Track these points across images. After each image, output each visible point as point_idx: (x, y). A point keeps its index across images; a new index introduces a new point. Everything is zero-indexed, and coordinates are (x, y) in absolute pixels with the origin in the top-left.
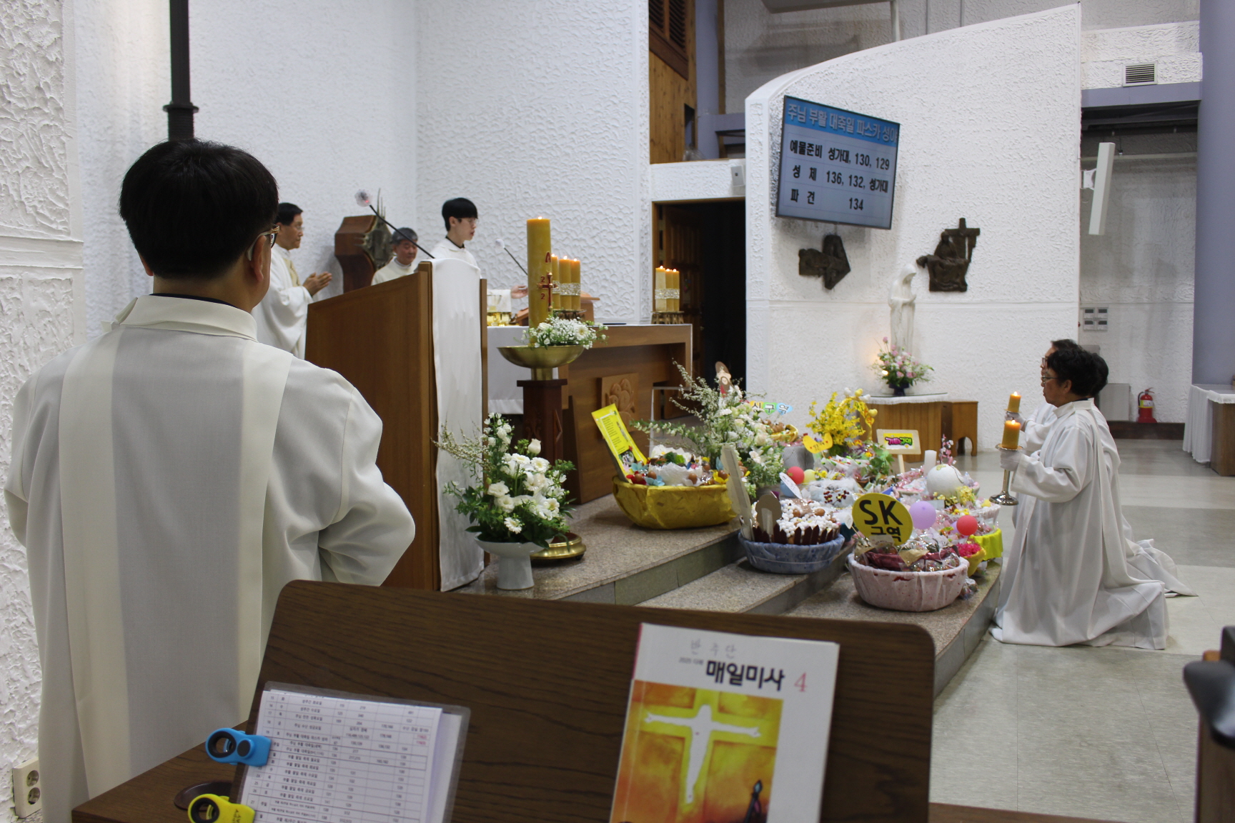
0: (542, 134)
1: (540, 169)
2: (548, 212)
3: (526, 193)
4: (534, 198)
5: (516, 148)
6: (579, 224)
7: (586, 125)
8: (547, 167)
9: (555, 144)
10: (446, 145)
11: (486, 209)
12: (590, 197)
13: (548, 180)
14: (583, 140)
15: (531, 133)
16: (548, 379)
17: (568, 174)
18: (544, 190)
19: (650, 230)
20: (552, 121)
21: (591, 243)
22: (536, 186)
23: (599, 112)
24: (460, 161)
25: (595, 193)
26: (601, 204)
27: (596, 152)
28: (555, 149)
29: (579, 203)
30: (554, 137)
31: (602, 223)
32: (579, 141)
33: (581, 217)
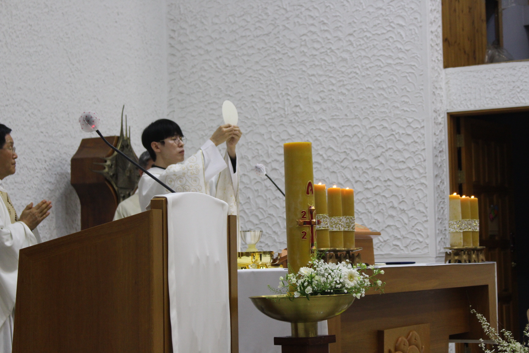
0: (315, 37)
1: (313, 78)
2: (322, 128)
3: (296, 106)
4: (307, 113)
5: (284, 54)
6: (359, 141)
7: (366, 24)
8: (321, 76)
9: (330, 48)
10: (202, 52)
11: (249, 127)
12: (372, 110)
13: (323, 91)
14: (362, 42)
15: (301, 36)
16: (312, 335)
17: (345, 83)
18: (318, 102)
19: (445, 147)
20: (326, 21)
21: (374, 164)
22: (308, 98)
23: (381, 9)
24: (219, 70)
25: (379, 104)
26: (385, 117)
27: (378, 56)
28: (329, 54)
29: (359, 117)
30: (329, 40)
31: (387, 140)
32: (358, 44)
33: (362, 133)
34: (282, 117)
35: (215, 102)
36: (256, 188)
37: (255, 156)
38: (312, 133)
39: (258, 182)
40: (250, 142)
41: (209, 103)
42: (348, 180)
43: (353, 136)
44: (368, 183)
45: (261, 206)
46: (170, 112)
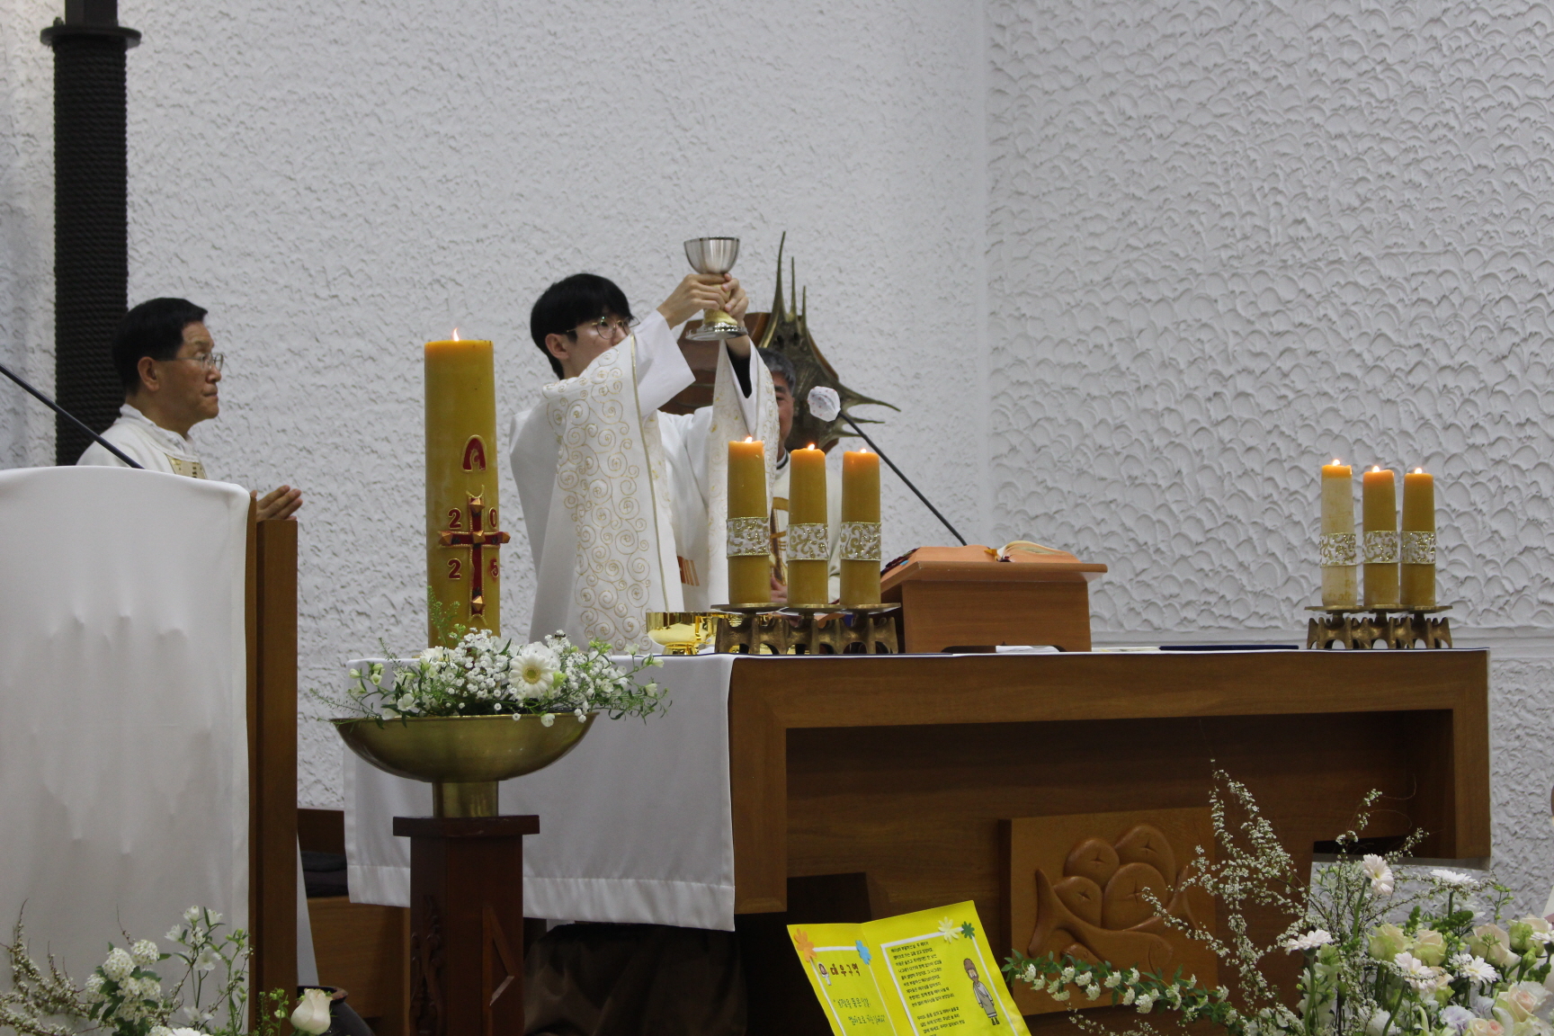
1: (1339, 143)
2: (1361, 281)
4: (1323, 240)
5: (1268, 80)
6: (1456, 315)
8: (1359, 137)
9: (1383, 61)
10: (1067, 81)
12: (1488, 227)
13: (1363, 179)
14: (1465, 40)
15: (1311, 30)
16: (477, 811)
17: (1421, 154)
18: (1354, 209)
21: (1492, 376)
22: (1326, 198)
24: (1110, 130)
25: (1505, 213)
26: (1522, 247)
27: (1507, 78)
28: (1381, 76)
29: (1455, 249)
30: (1380, 36)
31: (1527, 311)
32: (1454, 46)
33: (1461, 293)
34: (1263, 252)
35: (1098, 216)
36: (1197, 449)
37: (1195, 360)
38: (1337, 296)
39: (1202, 429)
40: (1184, 321)
41: (1084, 219)
42: (1426, 424)
43: (1439, 303)
44: (1475, 431)
45: (1208, 495)
46: (993, 245)
